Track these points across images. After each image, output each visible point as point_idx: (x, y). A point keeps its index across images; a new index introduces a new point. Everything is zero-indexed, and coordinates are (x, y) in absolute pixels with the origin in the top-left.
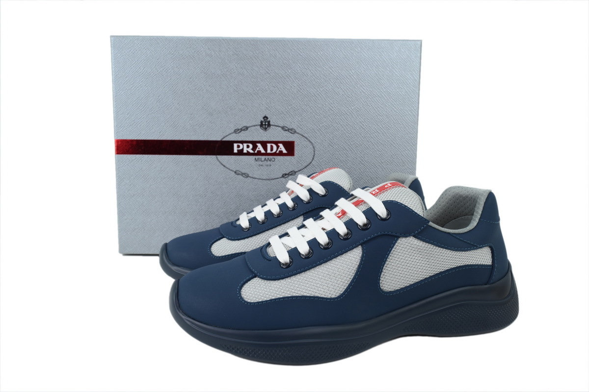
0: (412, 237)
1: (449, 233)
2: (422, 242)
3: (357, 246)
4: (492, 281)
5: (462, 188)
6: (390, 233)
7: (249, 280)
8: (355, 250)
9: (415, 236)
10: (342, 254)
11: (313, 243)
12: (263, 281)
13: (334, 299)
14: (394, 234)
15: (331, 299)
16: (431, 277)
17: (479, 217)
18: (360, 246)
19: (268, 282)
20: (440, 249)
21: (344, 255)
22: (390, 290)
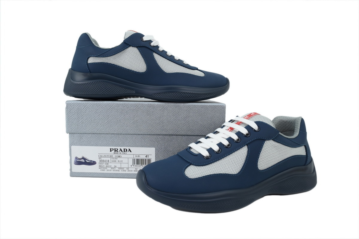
0: (271, 140)
1: (288, 138)
2: (276, 143)
3: (244, 146)
4: (307, 164)
5: (284, 117)
6: (261, 138)
7: (188, 167)
8: (243, 148)
9: (273, 140)
10: (237, 150)
11: (220, 145)
12: (196, 167)
13: (236, 174)
14: (263, 138)
15: (234, 175)
16: (280, 162)
17: (299, 130)
18: (246, 146)
19: (199, 167)
20: (285, 146)
21: (238, 151)
22: (262, 169)
